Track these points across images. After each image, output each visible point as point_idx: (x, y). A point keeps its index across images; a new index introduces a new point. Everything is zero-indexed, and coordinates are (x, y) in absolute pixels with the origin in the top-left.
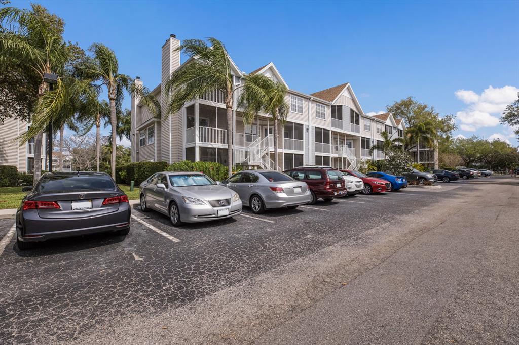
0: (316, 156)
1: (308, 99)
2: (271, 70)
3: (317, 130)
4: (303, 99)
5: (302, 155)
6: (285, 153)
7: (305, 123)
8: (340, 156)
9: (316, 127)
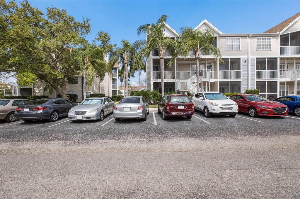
0: (256, 82)
1: (247, 36)
2: (206, 24)
3: (258, 60)
4: (240, 38)
5: (240, 82)
6: (220, 82)
7: (242, 57)
8: (293, 80)
9: (257, 58)
